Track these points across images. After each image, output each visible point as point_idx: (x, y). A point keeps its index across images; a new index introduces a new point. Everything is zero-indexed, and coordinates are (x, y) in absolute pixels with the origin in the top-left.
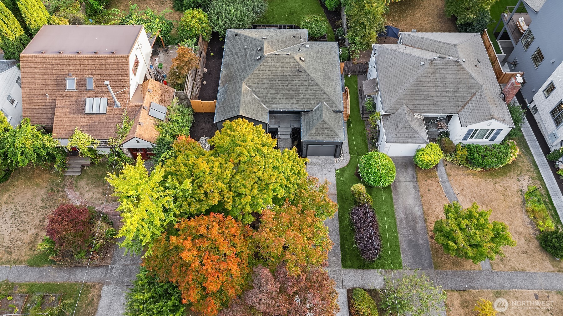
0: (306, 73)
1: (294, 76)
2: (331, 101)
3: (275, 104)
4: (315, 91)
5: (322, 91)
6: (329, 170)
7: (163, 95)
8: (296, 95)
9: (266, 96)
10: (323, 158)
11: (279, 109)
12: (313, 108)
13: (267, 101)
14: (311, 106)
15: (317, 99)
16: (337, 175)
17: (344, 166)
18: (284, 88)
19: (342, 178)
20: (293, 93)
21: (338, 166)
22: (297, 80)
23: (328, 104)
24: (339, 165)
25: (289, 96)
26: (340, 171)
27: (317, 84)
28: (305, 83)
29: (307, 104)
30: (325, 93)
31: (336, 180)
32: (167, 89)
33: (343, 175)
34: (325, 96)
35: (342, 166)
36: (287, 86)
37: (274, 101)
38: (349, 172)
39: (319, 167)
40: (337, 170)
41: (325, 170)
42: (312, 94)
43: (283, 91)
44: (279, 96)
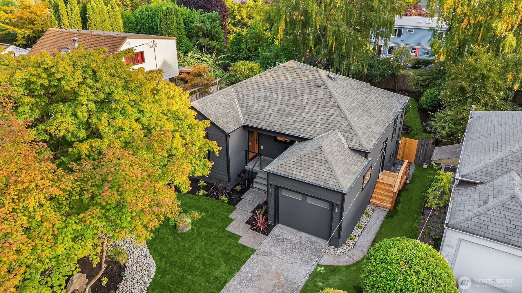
0: (327, 90)
1: (306, 91)
2: (352, 132)
3: (258, 118)
4: (330, 114)
5: (343, 116)
6: (304, 259)
8: (297, 113)
9: (251, 106)
10: (305, 237)
11: (260, 126)
12: (315, 135)
13: (250, 113)
14: (313, 132)
15: (328, 125)
16: (315, 275)
17: (339, 264)
18: (283, 102)
19: (323, 283)
20: (292, 110)
21: (328, 260)
22: (309, 96)
23: (344, 136)
24: (332, 259)
25: (285, 113)
26: (325, 269)
27: (338, 106)
28: (319, 101)
29: (308, 129)
30: (346, 119)
31: (308, 281)
33: (327, 278)
34: (344, 123)
35: (335, 263)
36: (288, 100)
37: (259, 114)
38: (343, 278)
39: (288, 248)
40: (321, 266)
41: (297, 256)
42: (323, 117)
43: (280, 105)
44: (270, 110)
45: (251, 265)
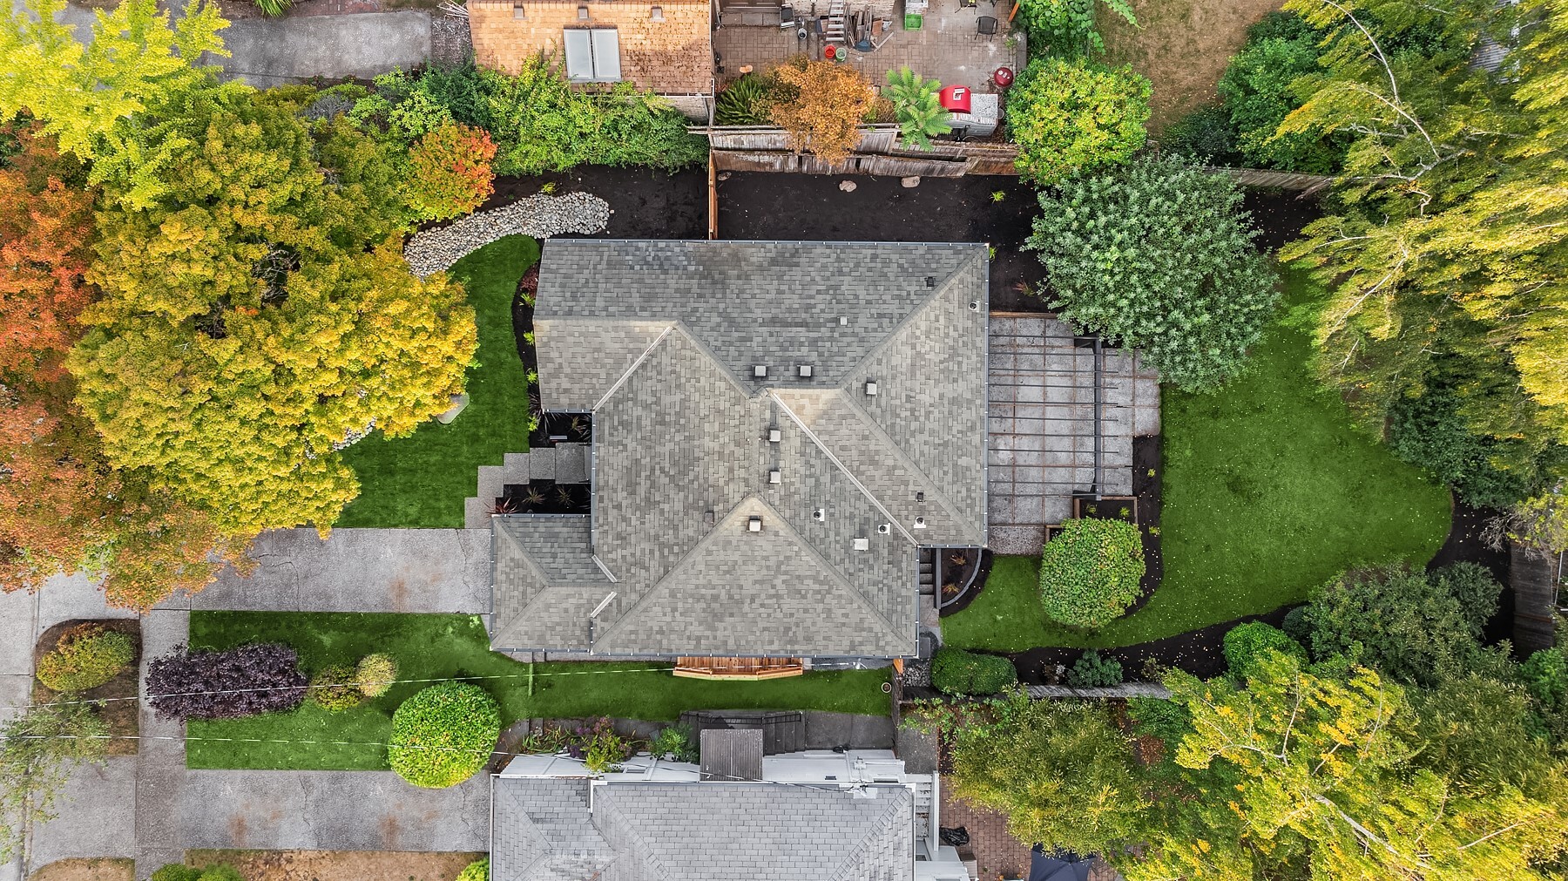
0: (701, 537)
1: (691, 496)
2: (619, 616)
3: (612, 430)
4: (647, 564)
5: (648, 589)
6: (478, 594)
7: (667, 60)
8: (638, 501)
9: (635, 400)
11: (597, 444)
12: (600, 555)
13: (621, 406)
14: (605, 548)
15: (624, 568)
16: (464, 618)
17: (493, 640)
18: (657, 460)
19: (453, 632)
20: (642, 490)
21: (493, 624)
22: (679, 506)
25: (634, 477)
26: (476, 627)
28: (671, 532)
29: (610, 537)
30: (642, 597)
31: (448, 615)
32: (696, 69)
33: (462, 635)
34: (633, 596)
36: (662, 470)
37: (620, 428)
38: (472, 654)
40: (480, 619)
42: (638, 554)
43: (648, 459)
44: (634, 444)
45: (437, 538)
